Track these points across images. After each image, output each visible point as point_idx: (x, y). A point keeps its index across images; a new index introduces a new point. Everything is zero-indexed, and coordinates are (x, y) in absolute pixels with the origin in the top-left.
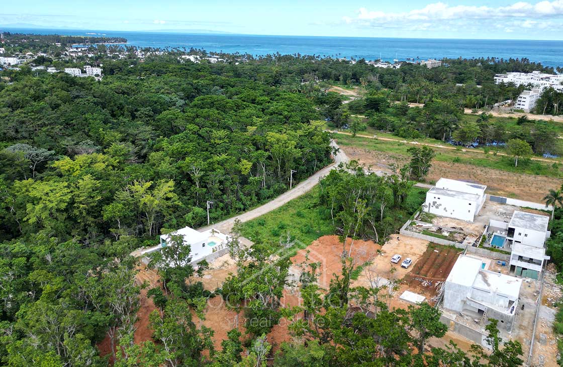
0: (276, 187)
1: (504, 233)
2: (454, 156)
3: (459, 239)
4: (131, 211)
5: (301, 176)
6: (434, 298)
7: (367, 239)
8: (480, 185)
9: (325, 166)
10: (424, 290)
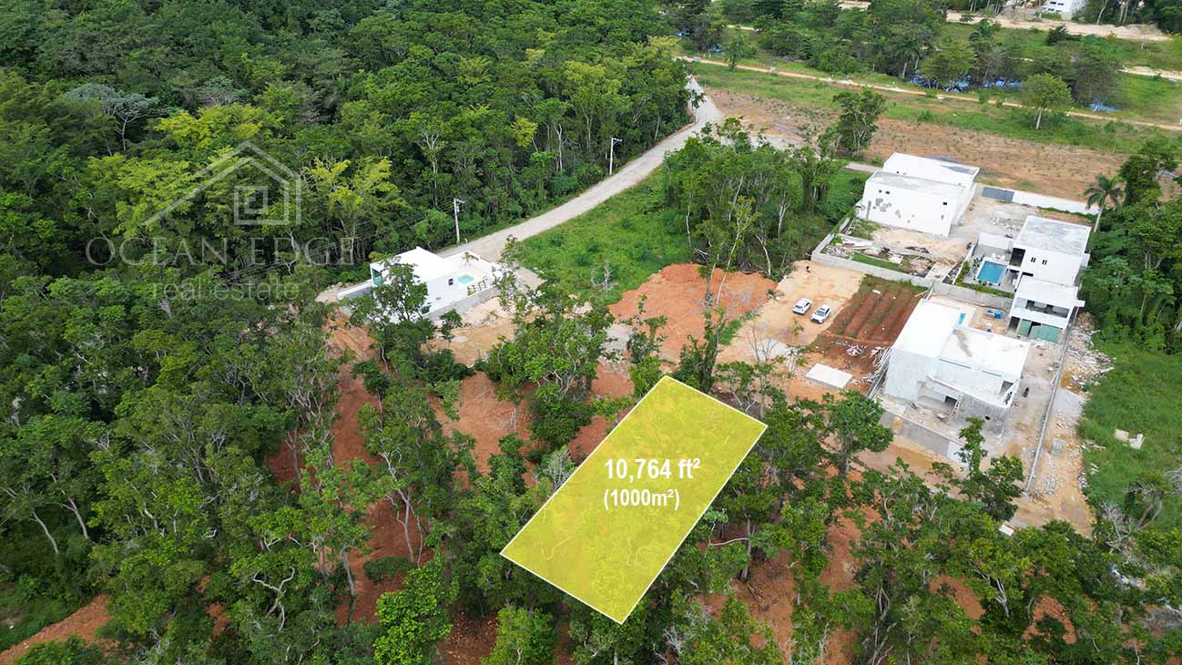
0: (583, 170)
1: (1003, 257)
2: (920, 109)
3: (920, 270)
4: (314, 217)
5: (630, 150)
6: (869, 377)
7: (750, 270)
8: (966, 167)
9: (676, 129)
10: (850, 363)
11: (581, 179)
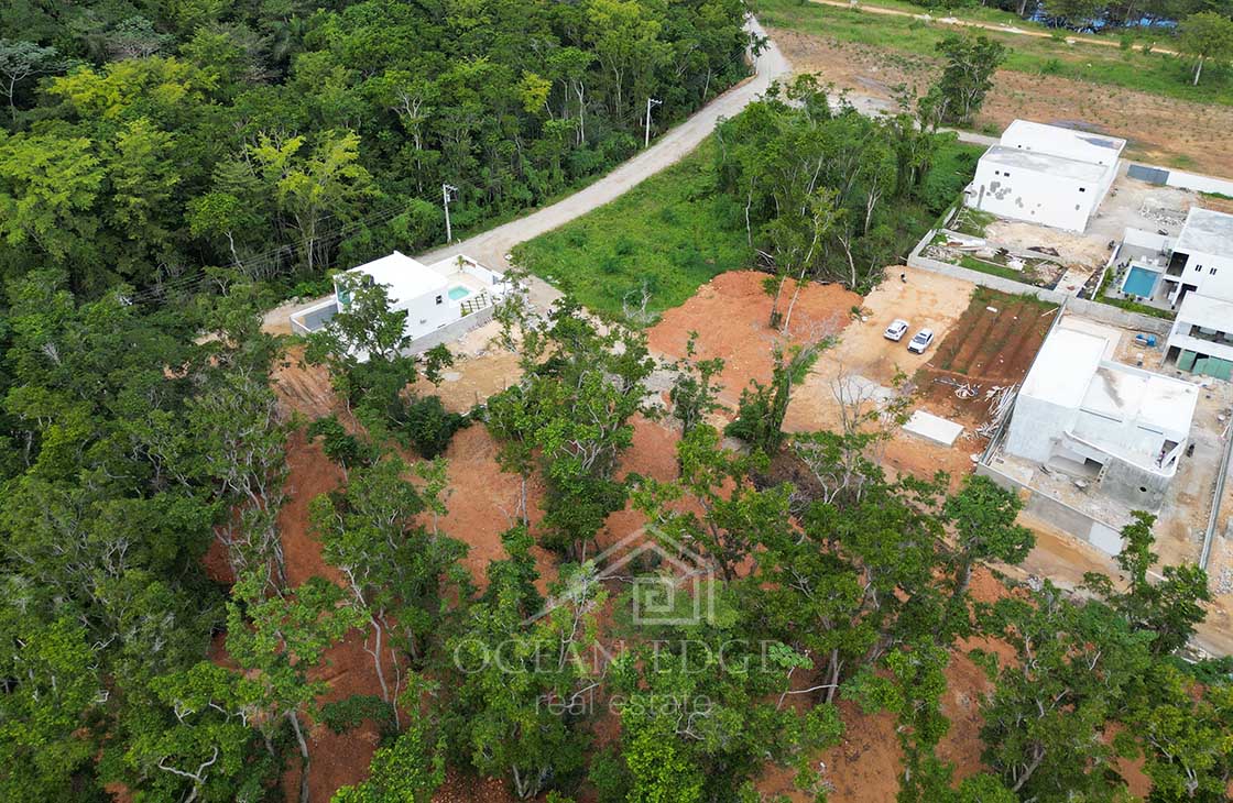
0: (611, 143)
1: (1156, 262)
2: (1046, 57)
3: (1048, 279)
4: (259, 211)
5: (671, 113)
6: (985, 429)
7: (829, 279)
8: (1109, 139)
9: (730, 85)
10: (959, 410)
11: (608, 154)
